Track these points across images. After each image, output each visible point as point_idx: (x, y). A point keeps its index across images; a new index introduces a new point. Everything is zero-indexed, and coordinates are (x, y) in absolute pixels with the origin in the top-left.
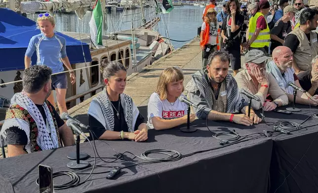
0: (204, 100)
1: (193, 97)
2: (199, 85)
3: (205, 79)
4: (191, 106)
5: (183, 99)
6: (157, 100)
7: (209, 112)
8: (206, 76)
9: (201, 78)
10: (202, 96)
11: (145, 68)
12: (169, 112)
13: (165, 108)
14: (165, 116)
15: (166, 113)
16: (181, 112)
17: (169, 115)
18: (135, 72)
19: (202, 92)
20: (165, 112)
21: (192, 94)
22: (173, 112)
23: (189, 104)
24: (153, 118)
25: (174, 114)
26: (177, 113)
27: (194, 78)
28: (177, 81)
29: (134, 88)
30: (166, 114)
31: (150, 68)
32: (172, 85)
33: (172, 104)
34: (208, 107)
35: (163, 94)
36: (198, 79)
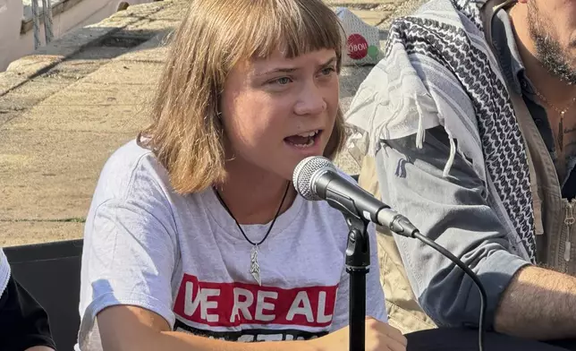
0: (476, 199)
1: (402, 172)
2: (442, 87)
3: (486, 50)
4: (371, 227)
5: (319, 179)
6: (144, 195)
7: (507, 282)
8: (496, 32)
9: (455, 39)
10: (462, 171)
11: (106, 24)
12: (226, 289)
13: (199, 258)
14: (196, 316)
15: (203, 294)
16: (313, 292)
17: (224, 309)
18: (37, 50)
19: (463, 136)
20: (198, 285)
21: (393, 158)
22: (254, 288)
23: (359, 212)
24: (109, 312)
25: (262, 305)
26: (285, 298)
27: (408, 42)
28: (292, 53)
29: (25, 161)
30: (203, 302)
31: (145, 26)
32: (258, 84)
33: (254, 231)
34: (503, 241)
35: (195, 149)
36: (435, 52)
